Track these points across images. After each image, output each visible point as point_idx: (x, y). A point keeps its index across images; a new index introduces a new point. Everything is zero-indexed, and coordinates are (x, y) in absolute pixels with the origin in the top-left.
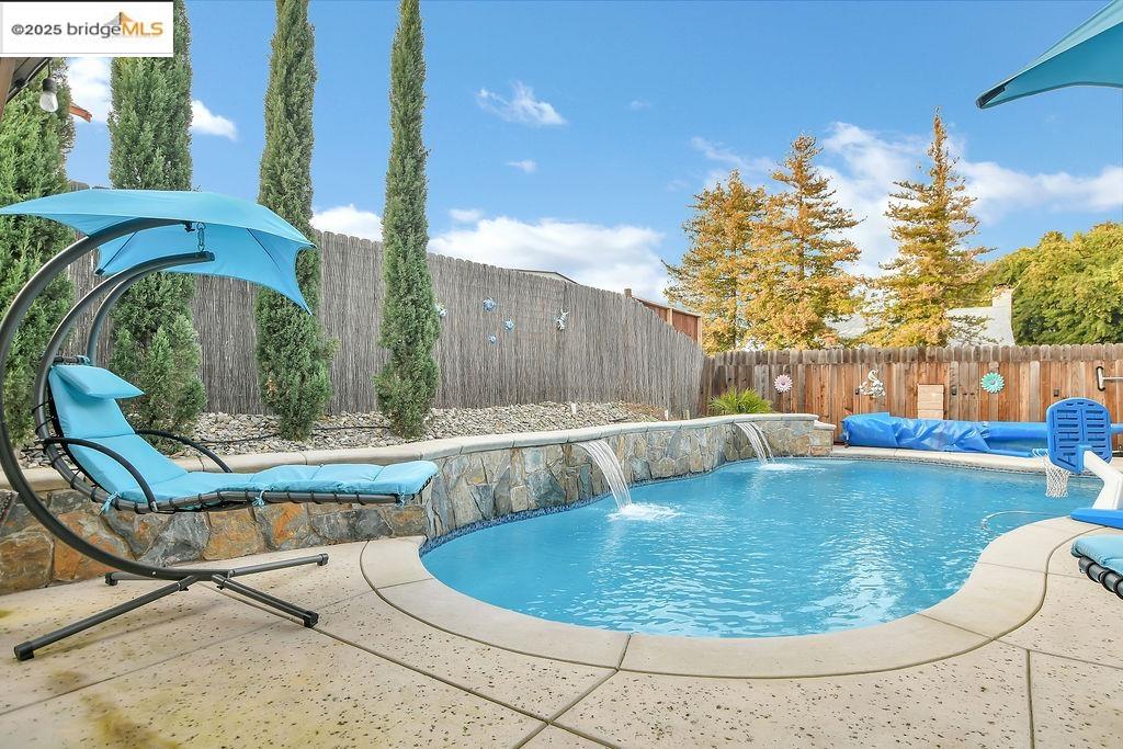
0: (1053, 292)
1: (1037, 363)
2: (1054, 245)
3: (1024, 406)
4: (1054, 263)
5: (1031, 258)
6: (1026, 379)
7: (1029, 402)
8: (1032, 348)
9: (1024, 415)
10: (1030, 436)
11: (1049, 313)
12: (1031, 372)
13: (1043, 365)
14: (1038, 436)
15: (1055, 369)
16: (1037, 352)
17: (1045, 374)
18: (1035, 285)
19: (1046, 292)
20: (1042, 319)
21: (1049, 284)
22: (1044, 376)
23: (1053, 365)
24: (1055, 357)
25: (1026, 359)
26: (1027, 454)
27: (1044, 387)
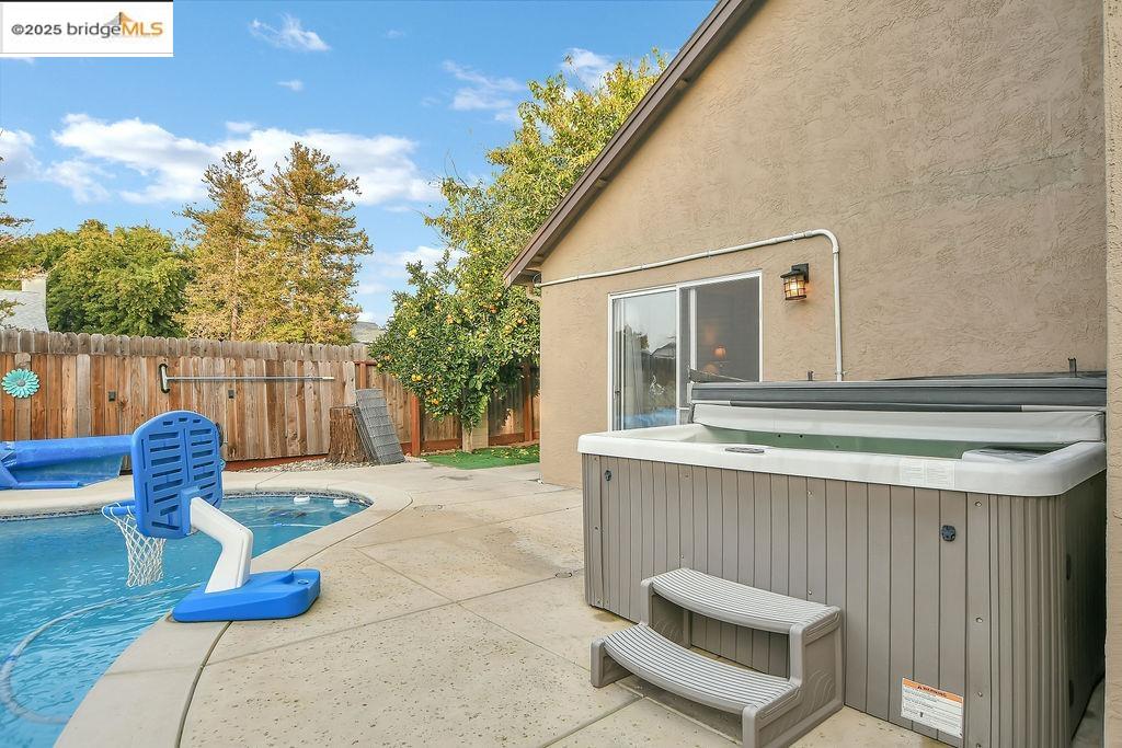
0: (94, 284)
1: (87, 358)
2: (95, 235)
3: (69, 415)
4: (96, 253)
5: (69, 243)
6: (72, 379)
7: (77, 410)
8: (78, 337)
9: (69, 427)
10: (79, 456)
11: (90, 306)
12: (78, 370)
13: (96, 360)
14: (91, 455)
15: (110, 365)
16: (86, 342)
17: (97, 372)
18: (74, 273)
19: (86, 284)
20: (83, 312)
21: (90, 275)
22: (97, 375)
23: (108, 360)
24: (110, 350)
25: (72, 351)
26: (75, 483)
27: (97, 389)
